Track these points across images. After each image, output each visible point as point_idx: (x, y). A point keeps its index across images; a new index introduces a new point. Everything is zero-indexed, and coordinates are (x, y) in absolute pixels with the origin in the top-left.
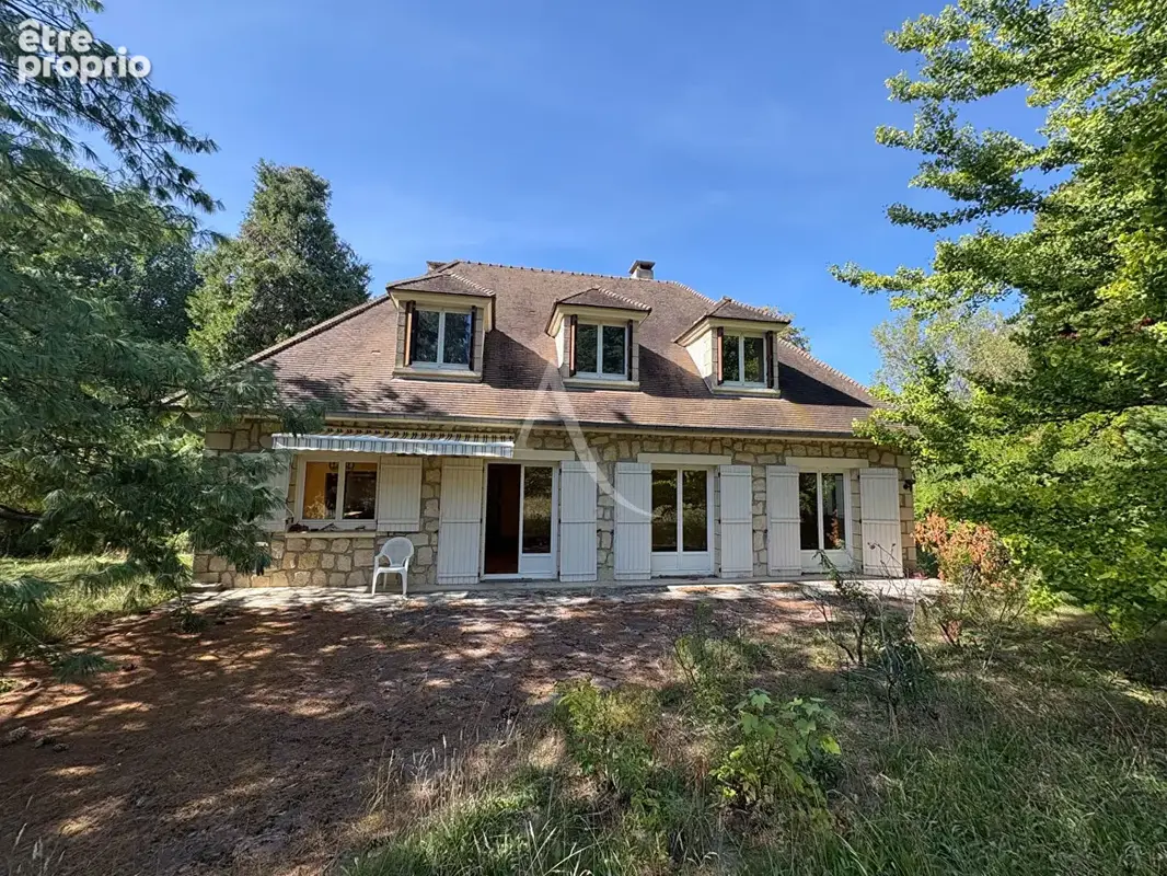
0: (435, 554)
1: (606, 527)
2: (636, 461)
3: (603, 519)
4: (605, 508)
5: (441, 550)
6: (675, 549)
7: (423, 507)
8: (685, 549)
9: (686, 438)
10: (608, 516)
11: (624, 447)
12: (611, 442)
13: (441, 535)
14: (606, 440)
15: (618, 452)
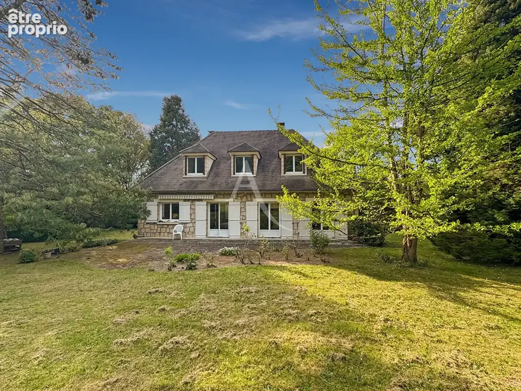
0: (195, 229)
1: (243, 221)
2: (252, 201)
3: (243, 219)
4: (243, 216)
5: (196, 228)
6: (268, 229)
7: (191, 216)
8: (271, 229)
9: (269, 193)
10: (244, 218)
11: (248, 196)
12: (245, 195)
13: (196, 224)
14: (243, 194)
15: (247, 198)
